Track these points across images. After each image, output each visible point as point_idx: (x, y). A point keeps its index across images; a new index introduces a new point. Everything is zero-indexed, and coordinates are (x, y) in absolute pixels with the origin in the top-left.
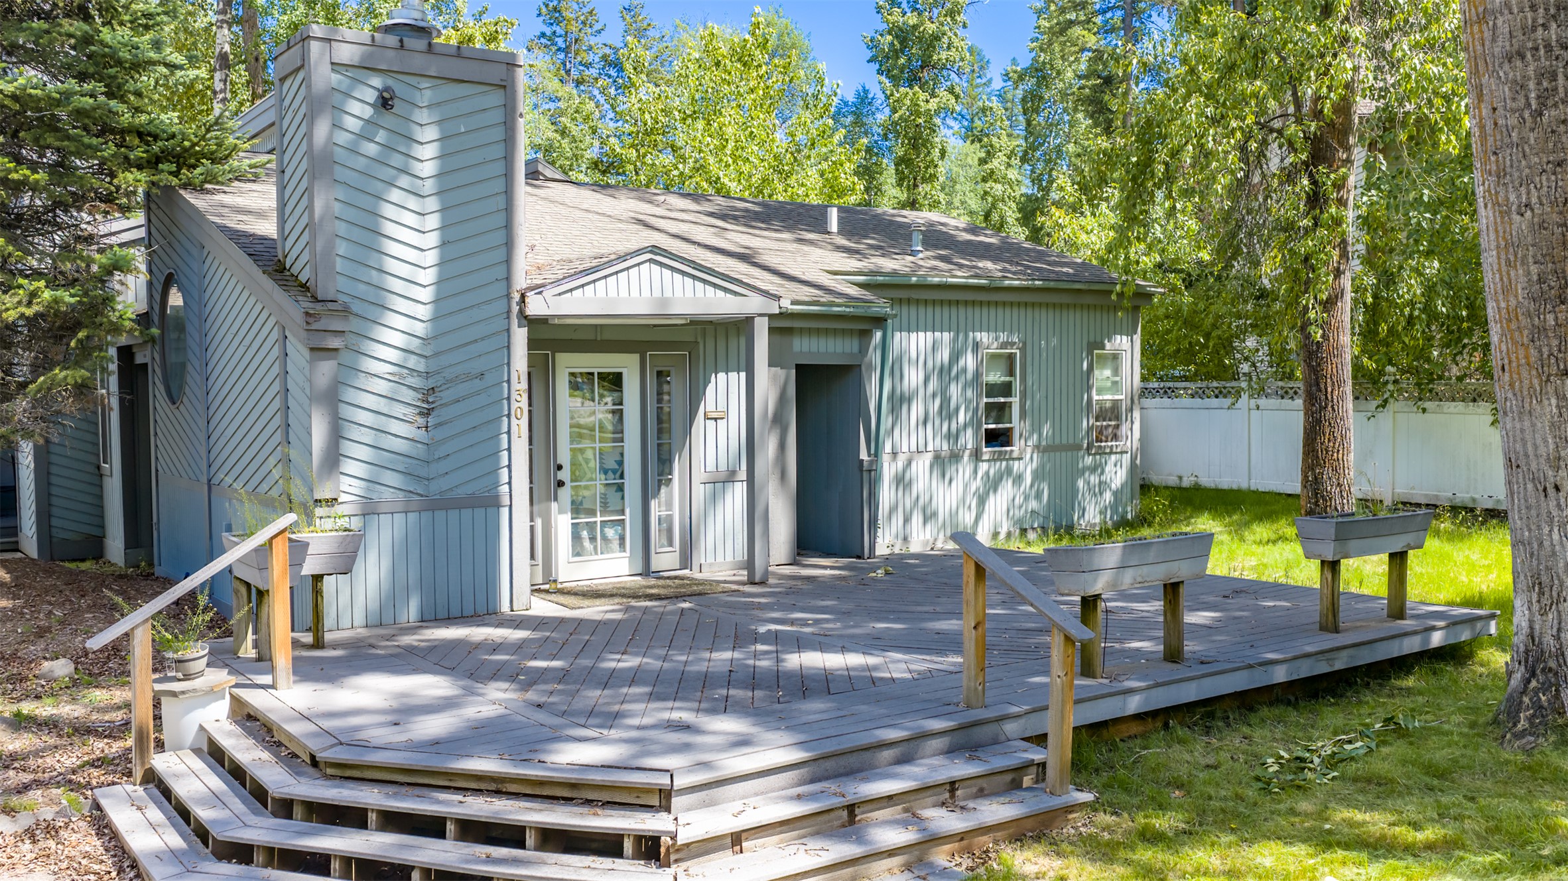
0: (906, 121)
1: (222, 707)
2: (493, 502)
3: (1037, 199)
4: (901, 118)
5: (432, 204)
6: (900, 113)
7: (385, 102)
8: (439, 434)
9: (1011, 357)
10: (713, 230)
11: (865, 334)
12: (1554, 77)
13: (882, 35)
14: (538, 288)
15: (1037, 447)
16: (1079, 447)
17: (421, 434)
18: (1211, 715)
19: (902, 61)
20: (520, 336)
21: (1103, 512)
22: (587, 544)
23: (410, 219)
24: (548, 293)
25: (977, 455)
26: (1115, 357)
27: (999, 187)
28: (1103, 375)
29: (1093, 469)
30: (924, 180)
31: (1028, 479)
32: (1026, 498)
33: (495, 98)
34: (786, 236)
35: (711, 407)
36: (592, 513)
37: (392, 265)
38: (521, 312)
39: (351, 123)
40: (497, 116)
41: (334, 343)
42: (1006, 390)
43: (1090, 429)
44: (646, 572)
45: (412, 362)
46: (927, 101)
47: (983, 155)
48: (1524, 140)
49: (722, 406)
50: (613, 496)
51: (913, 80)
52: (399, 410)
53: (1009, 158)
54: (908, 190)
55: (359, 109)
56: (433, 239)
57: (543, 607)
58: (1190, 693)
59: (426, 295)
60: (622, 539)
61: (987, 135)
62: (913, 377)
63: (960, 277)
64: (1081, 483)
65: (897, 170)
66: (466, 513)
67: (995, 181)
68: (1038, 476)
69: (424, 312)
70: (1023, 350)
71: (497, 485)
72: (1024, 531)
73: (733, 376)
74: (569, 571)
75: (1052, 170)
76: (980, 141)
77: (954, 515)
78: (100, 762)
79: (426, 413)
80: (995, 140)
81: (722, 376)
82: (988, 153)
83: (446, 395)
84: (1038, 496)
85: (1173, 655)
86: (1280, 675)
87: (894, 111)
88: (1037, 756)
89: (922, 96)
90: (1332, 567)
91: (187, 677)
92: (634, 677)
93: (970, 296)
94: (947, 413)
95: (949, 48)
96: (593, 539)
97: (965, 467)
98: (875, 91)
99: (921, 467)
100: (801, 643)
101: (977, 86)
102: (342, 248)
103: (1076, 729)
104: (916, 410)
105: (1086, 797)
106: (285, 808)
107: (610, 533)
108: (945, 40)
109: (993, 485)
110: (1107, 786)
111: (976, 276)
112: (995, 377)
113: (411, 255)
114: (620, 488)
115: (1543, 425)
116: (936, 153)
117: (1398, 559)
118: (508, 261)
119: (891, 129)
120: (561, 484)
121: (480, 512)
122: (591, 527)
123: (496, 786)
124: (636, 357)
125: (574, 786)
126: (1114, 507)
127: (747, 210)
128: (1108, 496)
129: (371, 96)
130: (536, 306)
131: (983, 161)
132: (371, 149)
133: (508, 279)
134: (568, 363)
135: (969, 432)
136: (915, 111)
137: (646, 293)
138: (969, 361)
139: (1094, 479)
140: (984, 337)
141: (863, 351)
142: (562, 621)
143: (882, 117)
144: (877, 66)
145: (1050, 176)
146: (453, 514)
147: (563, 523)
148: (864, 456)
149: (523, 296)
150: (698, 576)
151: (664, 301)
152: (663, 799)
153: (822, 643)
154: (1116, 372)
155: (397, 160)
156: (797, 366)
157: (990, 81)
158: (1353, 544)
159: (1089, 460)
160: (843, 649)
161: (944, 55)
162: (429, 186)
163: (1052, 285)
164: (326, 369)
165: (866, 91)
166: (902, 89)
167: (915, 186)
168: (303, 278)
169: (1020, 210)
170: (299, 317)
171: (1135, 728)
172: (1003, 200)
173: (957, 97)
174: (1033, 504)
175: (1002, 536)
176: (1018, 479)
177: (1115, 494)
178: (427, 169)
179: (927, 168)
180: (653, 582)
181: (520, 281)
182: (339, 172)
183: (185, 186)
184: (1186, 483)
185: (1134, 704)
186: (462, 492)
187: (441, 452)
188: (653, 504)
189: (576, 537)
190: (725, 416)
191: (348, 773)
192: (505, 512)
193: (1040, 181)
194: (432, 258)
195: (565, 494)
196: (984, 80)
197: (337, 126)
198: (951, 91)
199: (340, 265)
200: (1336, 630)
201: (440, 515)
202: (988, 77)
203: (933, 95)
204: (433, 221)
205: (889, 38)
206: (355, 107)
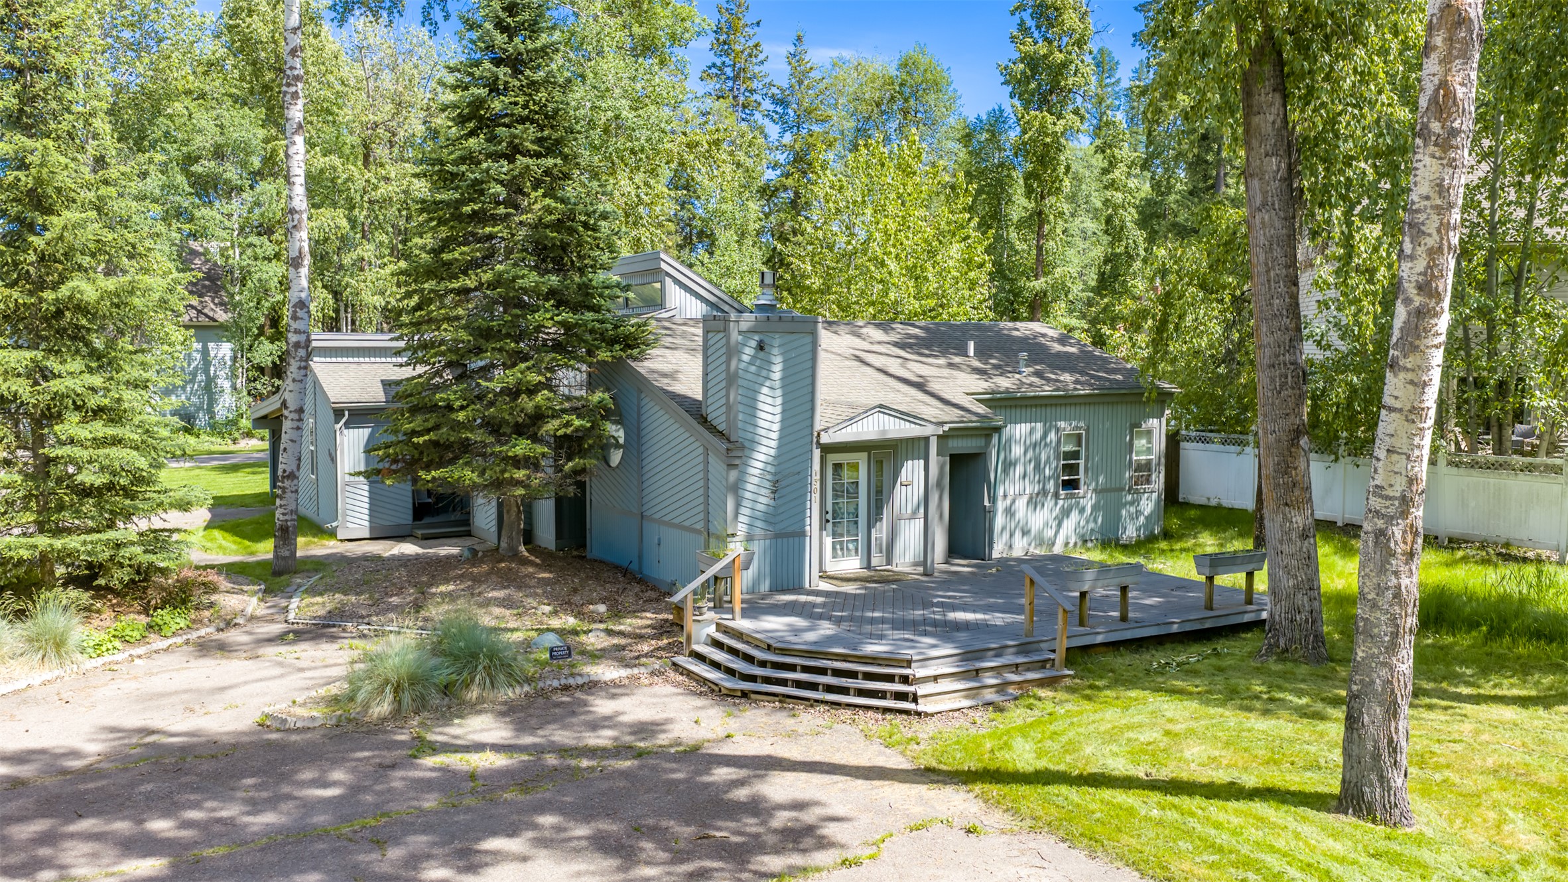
0: (1034, 141)
1: (713, 627)
2: (802, 534)
3: (1156, 203)
4: (1030, 138)
5: (779, 392)
6: (1030, 133)
7: (761, 347)
8: (779, 502)
9: (1079, 436)
10: (899, 360)
11: (988, 437)
12: (1286, 377)
13: (1014, 63)
14: (826, 430)
15: (1095, 490)
16: (1123, 489)
17: (772, 502)
18: (1141, 647)
19: (1033, 86)
20: (817, 453)
21: (1138, 529)
22: (839, 552)
23: (769, 400)
24: (830, 431)
25: (1056, 496)
26: (1149, 433)
27: (1119, 195)
28: (1140, 443)
29: (1132, 503)
30: (1050, 193)
31: (1089, 510)
32: (1087, 522)
33: (808, 339)
34: (942, 361)
35: (904, 479)
36: (842, 535)
37: (761, 423)
38: (818, 442)
39: (746, 358)
40: (809, 347)
41: (737, 462)
42: (1075, 455)
43: (1130, 478)
44: (868, 567)
45: (769, 468)
46: (1055, 124)
47: (1106, 164)
48: (1273, 404)
49: (910, 479)
50: (852, 527)
51: (1044, 102)
52: (763, 491)
53: (1130, 168)
54: (1036, 202)
55: (748, 352)
56: (778, 409)
57: (824, 586)
58: (1128, 635)
59: (775, 436)
60: (857, 549)
61: (1110, 147)
62: (1017, 451)
63: (1048, 390)
64: (1124, 512)
65: (1026, 184)
66: (791, 540)
67: (1116, 190)
68: (1095, 508)
69: (774, 444)
70: (1087, 431)
71: (804, 526)
72: (1085, 541)
73: (916, 462)
74: (832, 567)
75: (1170, 177)
76: (1103, 152)
77: (1040, 532)
78: (659, 649)
79: (774, 492)
80: (1116, 151)
81: (910, 462)
82: (1111, 162)
83: (783, 484)
84: (1095, 521)
85: (1124, 618)
86: (1175, 628)
87: (1024, 132)
88: (1052, 656)
89: (1050, 119)
90: (1210, 579)
91: (701, 614)
92: (883, 621)
93: (1054, 401)
94: (1038, 468)
95: (1075, 74)
96: (842, 549)
97: (1049, 503)
98: (1008, 111)
99: (1021, 504)
100: (954, 608)
101: (1107, 85)
102: (741, 417)
103: (1068, 649)
104: (1019, 470)
105: (1071, 672)
106: (763, 664)
107: (851, 546)
108: (1073, 67)
109: (1066, 513)
110: (1083, 670)
111: (1057, 390)
112: (1069, 448)
113: (769, 417)
114: (856, 523)
115: (1277, 525)
116: (1062, 169)
117: (1250, 575)
118: (812, 417)
119: (1021, 149)
120: (828, 521)
121: (797, 539)
122: (841, 543)
123: (844, 658)
124: (865, 455)
125: (874, 659)
126: (1145, 526)
127: (916, 337)
128: (1142, 519)
129: (753, 344)
130: (825, 439)
131: (1105, 171)
132: (753, 369)
133: (812, 426)
134: (833, 458)
135: (1052, 482)
136: (1042, 130)
137: (876, 428)
138: (1052, 436)
139: (1132, 509)
140: (1062, 424)
141: (988, 444)
142: (837, 593)
143: (1013, 135)
144: (1010, 88)
145: (1168, 183)
146: (785, 540)
147: (828, 541)
148: (986, 503)
149: (819, 435)
150: (895, 569)
151: (884, 431)
152: (909, 664)
153: (964, 608)
154: (1149, 442)
155: (764, 373)
156: (952, 456)
157: (1118, 81)
158: (1220, 569)
159: (1129, 498)
160: (974, 612)
161: (1070, 82)
162: (778, 384)
163: (1106, 392)
164: (733, 475)
165: (1001, 111)
166: (1032, 113)
167: (1043, 198)
168: (720, 428)
169: (1139, 213)
170: (724, 452)
171: (1103, 649)
172: (1123, 206)
173: (1082, 118)
174: (1091, 525)
175: (1071, 545)
176: (1082, 511)
177: (1147, 518)
178: (777, 376)
179: (1053, 182)
180: (872, 573)
181: (818, 427)
182: (740, 382)
183: (627, 357)
184: (1214, 502)
185: (1100, 639)
186: (790, 529)
187: (780, 511)
188: (873, 531)
189: (834, 548)
190: (911, 484)
191: (783, 651)
192: (808, 539)
193: (1160, 186)
194: (778, 418)
195: (829, 526)
196: (1113, 80)
197: (740, 360)
198: (1076, 112)
199: (740, 425)
200: (1211, 609)
201: (779, 540)
202: (1117, 76)
203: (1059, 117)
204: (779, 401)
205: (1022, 66)
206: (748, 350)
